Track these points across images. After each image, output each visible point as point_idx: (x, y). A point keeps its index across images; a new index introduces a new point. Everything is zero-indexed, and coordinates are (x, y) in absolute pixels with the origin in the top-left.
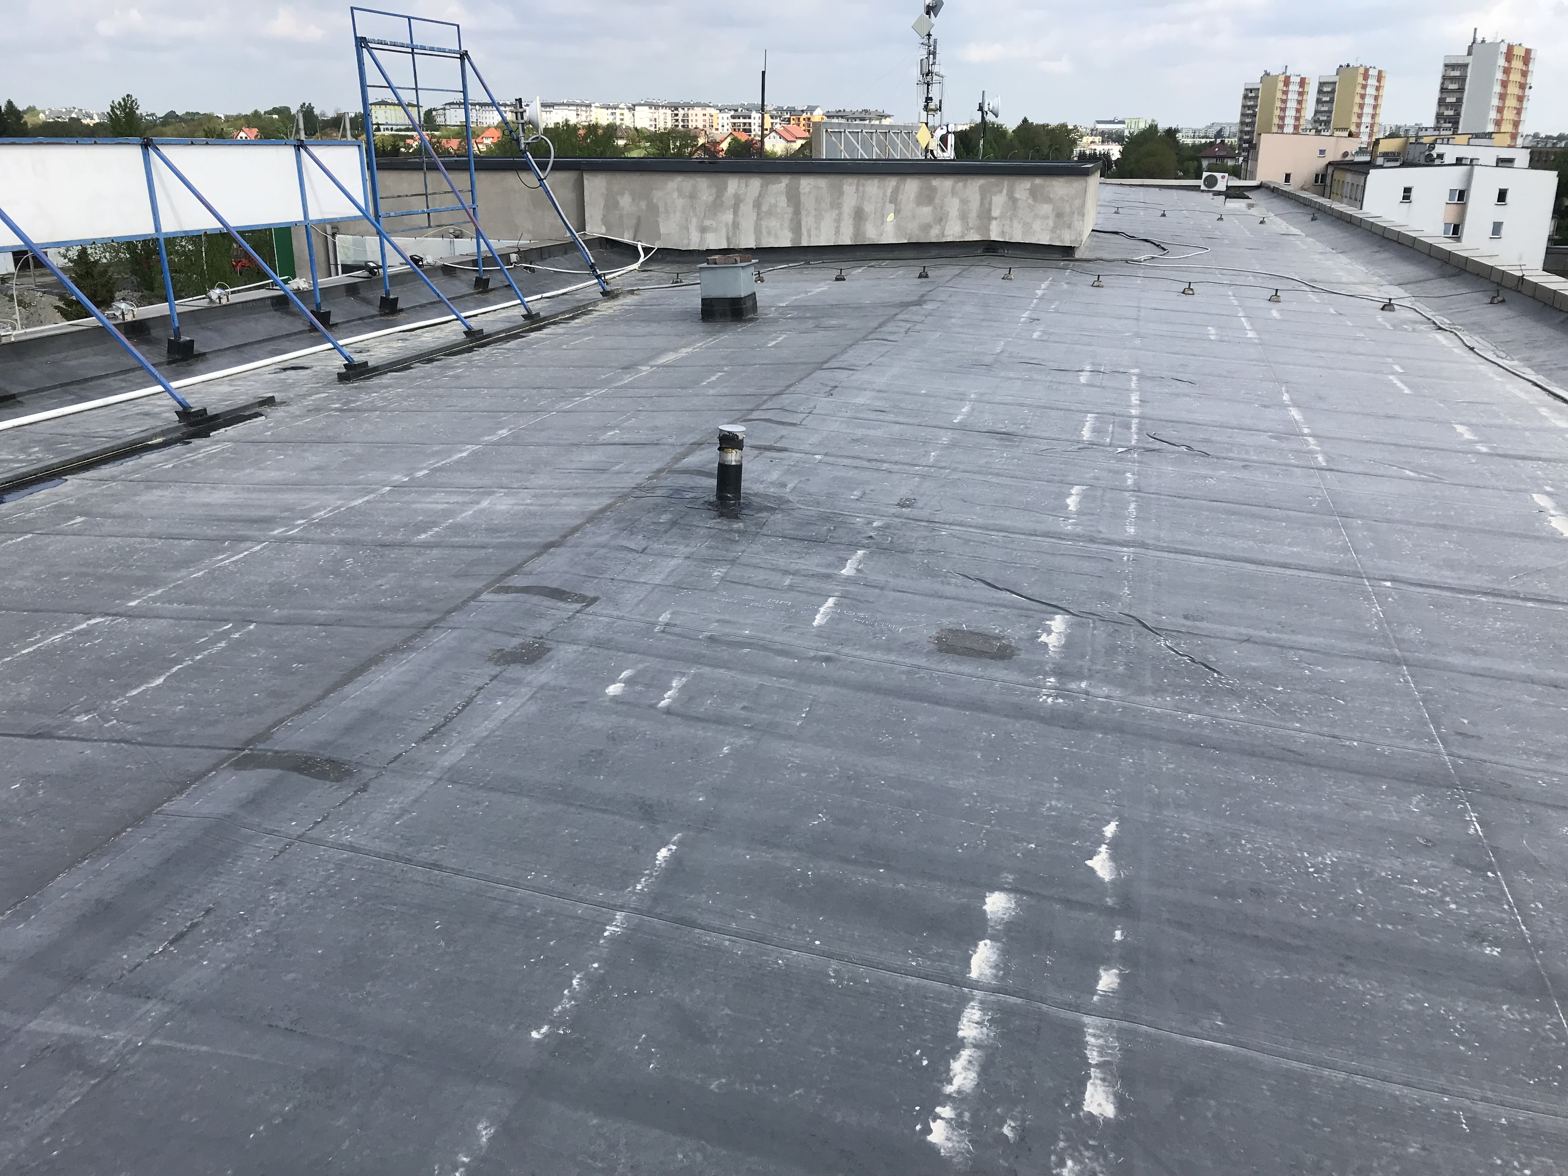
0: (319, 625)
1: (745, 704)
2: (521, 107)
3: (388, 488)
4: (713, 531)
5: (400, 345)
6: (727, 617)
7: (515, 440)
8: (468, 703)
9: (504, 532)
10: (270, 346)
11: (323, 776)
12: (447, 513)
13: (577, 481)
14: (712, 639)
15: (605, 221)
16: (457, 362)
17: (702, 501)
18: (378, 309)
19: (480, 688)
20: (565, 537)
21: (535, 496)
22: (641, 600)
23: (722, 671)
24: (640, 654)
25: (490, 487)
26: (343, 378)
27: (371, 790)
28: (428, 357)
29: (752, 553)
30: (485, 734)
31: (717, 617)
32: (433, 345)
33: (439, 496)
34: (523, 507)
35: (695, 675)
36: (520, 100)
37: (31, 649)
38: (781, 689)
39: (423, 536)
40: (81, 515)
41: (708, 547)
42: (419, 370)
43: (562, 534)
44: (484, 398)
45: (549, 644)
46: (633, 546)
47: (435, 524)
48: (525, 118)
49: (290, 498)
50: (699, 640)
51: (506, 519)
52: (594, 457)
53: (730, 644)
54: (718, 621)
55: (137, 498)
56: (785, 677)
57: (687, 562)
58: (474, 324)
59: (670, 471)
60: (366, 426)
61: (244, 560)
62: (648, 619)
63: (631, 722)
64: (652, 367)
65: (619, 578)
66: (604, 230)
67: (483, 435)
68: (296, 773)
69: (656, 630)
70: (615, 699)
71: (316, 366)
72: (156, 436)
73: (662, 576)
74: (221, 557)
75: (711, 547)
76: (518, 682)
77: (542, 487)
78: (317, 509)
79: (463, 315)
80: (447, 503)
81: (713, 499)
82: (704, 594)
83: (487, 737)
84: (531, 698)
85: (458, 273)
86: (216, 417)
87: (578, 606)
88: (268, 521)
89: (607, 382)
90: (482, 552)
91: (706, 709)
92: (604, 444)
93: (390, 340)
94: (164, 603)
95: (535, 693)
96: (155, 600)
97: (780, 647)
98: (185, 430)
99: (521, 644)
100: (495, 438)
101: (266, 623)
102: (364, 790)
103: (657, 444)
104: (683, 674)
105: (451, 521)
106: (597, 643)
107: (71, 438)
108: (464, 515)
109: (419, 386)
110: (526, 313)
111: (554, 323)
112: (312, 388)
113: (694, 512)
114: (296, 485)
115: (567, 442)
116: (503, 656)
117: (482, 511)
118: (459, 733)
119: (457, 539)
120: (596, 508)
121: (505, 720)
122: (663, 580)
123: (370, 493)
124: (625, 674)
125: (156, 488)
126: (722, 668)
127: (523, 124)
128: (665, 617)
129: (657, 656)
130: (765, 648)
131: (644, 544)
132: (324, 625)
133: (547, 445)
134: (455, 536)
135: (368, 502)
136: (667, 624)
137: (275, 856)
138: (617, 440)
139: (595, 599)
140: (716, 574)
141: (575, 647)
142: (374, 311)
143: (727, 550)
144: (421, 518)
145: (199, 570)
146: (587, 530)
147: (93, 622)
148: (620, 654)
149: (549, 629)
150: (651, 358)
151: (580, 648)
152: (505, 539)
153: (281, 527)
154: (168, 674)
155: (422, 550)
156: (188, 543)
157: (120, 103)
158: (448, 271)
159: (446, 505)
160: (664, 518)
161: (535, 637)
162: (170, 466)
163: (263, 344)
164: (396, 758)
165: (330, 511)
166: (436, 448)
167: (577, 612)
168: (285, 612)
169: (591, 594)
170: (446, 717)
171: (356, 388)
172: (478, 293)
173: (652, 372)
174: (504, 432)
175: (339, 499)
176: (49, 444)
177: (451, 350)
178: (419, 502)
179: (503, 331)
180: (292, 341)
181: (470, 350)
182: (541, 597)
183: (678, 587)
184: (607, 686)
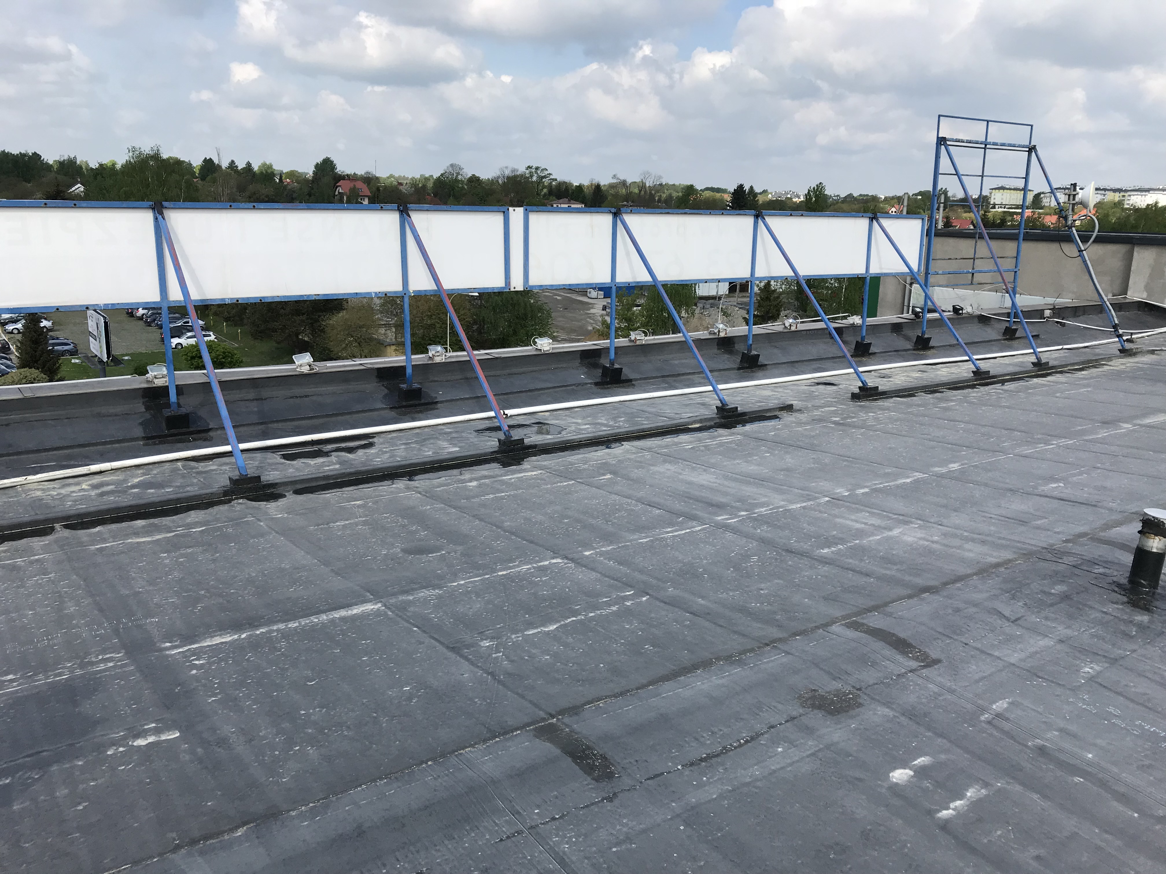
0: (691, 613)
1: (1042, 852)
2: (1075, 190)
3: (827, 499)
4: (1108, 618)
5: (917, 375)
6: (1073, 728)
7: (960, 477)
8: (753, 738)
9: (895, 564)
10: (816, 365)
11: (589, 770)
12: (860, 534)
13: (992, 528)
14: (1042, 750)
15: (1147, 288)
16: (955, 396)
17: (1110, 579)
18: (913, 344)
19: (772, 727)
20: (946, 584)
21: (945, 535)
22: (985, 677)
23: (1035, 796)
24: (950, 741)
25: (911, 516)
26: (855, 397)
27: (616, 802)
28: (932, 389)
29: (1144, 656)
30: (748, 780)
31: (1062, 724)
32: (945, 379)
33: (863, 516)
34: (926, 543)
35: (999, 790)
36: (1074, 185)
37: (504, 573)
38: (1098, 848)
39: (826, 551)
40: (610, 473)
41: (1093, 636)
42: (922, 398)
43: (945, 580)
44: (958, 431)
45: (864, 699)
46: (1007, 613)
47: (842, 541)
48: (1077, 199)
49: (749, 490)
50: (1026, 746)
51: (905, 553)
52: (1023, 507)
53: (1062, 765)
54: (1061, 730)
55: (652, 468)
56: (1112, 834)
57: (1059, 647)
58: (984, 366)
59: (1091, 538)
60: (847, 441)
61: (682, 537)
62: (980, 702)
63: (898, 823)
64: (1135, 425)
65: (974, 645)
66: (1145, 295)
67: (933, 466)
68: (570, 759)
69: (982, 718)
70: (895, 789)
71: (843, 384)
72: (695, 422)
73: (1023, 655)
74: (669, 529)
75: (1096, 636)
76: (809, 731)
77: (957, 527)
78: (762, 505)
79: (975, 357)
80: (866, 524)
81: (1124, 581)
82: (1059, 691)
83: (748, 784)
84: (813, 754)
85: (992, 322)
86: (744, 414)
87: (914, 664)
88: (720, 507)
89: (1083, 432)
90: (863, 580)
91: (990, 841)
92: (1041, 496)
93: (913, 371)
94: (605, 559)
95: (819, 750)
96: (602, 554)
97: (1122, 789)
98: (718, 421)
99: (837, 690)
100: (944, 470)
101: (657, 599)
102: (610, 799)
103: (1095, 506)
104: (986, 785)
105: (857, 542)
106: (912, 714)
107: (647, 415)
108: (871, 538)
109: (911, 413)
110: (1036, 361)
111: (1061, 372)
112: (828, 401)
113: (1097, 590)
114: (759, 480)
115: (1007, 486)
116: (813, 698)
117: (888, 539)
118: (726, 769)
119: (850, 561)
120: (993, 560)
121: (774, 771)
122: (1021, 660)
123: (809, 500)
124: (921, 761)
125: (670, 462)
126: (1037, 792)
127: (1074, 205)
128: (1000, 705)
129: (967, 750)
130: (1103, 784)
131: (1022, 611)
132: (694, 614)
133: (986, 485)
134: (851, 558)
135: (804, 508)
136: (998, 715)
137: (501, 840)
138: (1055, 493)
139: (937, 662)
140: (1087, 669)
141: (887, 711)
142: (909, 345)
143: (1114, 645)
144: (835, 532)
145: (646, 537)
146: (971, 582)
147: (554, 561)
148: (929, 734)
149: (871, 682)
150: (1136, 417)
151: (891, 714)
152: (892, 572)
153: (726, 515)
154: (562, 623)
155: (816, 564)
156: (658, 511)
157: (814, 188)
158: (983, 320)
159: (863, 526)
160: (1059, 589)
161: (854, 687)
162: (690, 447)
163: (812, 362)
164: (656, 776)
165: (771, 509)
166: (889, 470)
167: (911, 671)
168: (677, 592)
169: (934, 654)
170: (724, 748)
171: (861, 406)
172: (1004, 340)
173: (1133, 430)
174: (954, 466)
175: (783, 500)
176: (631, 417)
177: (956, 386)
178: (843, 517)
179: (1008, 375)
180: (834, 363)
181: (973, 387)
182: (884, 644)
183: (1034, 673)
184: (895, 768)
